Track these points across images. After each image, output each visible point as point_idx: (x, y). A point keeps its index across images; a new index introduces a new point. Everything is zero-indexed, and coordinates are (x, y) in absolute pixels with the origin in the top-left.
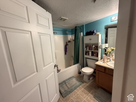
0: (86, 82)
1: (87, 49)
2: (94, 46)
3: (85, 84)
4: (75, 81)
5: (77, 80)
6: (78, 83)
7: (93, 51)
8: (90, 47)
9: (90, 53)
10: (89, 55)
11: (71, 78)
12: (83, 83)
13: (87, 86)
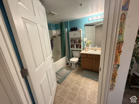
0: (74, 69)
1: (72, 43)
2: (78, 40)
3: (74, 70)
4: (65, 71)
5: (67, 69)
6: (68, 71)
7: (77, 44)
8: (74, 41)
9: (75, 46)
10: (74, 48)
11: (61, 69)
12: (72, 70)
13: (76, 71)
